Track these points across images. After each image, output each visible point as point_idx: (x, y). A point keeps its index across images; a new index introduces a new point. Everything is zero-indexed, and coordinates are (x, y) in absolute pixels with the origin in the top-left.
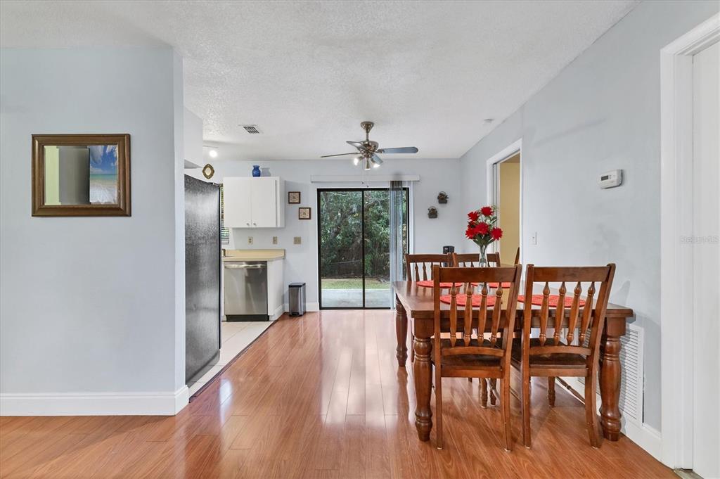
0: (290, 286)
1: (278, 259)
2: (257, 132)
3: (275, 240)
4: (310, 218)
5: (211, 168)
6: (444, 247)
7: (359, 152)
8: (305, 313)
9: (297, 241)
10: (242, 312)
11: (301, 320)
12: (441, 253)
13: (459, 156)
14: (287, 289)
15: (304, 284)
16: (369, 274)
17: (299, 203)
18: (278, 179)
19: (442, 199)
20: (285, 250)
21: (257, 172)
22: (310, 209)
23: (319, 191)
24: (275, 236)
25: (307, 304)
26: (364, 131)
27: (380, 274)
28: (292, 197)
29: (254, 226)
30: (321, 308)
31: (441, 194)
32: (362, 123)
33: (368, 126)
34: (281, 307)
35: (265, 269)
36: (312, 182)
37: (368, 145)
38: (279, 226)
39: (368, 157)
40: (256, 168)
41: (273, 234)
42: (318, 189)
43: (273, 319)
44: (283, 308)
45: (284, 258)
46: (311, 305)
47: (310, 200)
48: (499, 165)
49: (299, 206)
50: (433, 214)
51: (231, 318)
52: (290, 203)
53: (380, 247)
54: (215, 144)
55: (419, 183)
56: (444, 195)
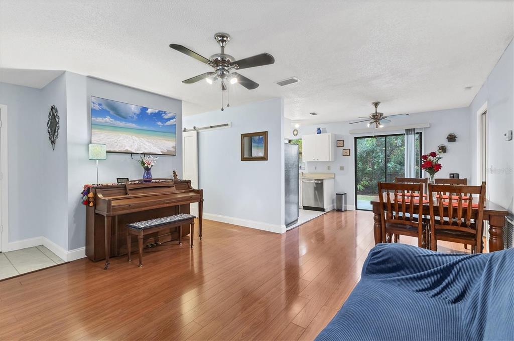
0: (337, 194)
1: (330, 178)
2: (317, 114)
3: (329, 168)
4: (350, 155)
5: (297, 131)
6: (450, 174)
7: (370, 119)
8: (346, 210)
9: (342, 168)
10: (313, 205)
11: (343, 214)
12: (448, 177)
14: (335, 196)
15: (346, 194)
17: (343, 146)
18: (330, 134)
19: (452, 138)
20: (335, 174)
21: (319, 131)
22: (350, 150)
25: (348, 206)
26: (374, 107)
28: (339, 143)
29: (317, 161)
30: (356, 209)
31: (450, 135)
32: (373, 103)
33: (376, 104)
34: (332, 205)
35: (322, 184)
36: (352, 134)
37: (376, 115)
38: (330, 160)
39: (376, 122)
40: (319, 129)
41: (328, 165)
42: (355, 138)
43: (326, 211)
44: (333, 206)
45: (334, 178)
46: (351, 206)
47: (350, 144)
49: (343, 148)
51: (305, 208)
52: (337, 147)
54: (298, 121)
55: (429, 128)
56: (453, 136)
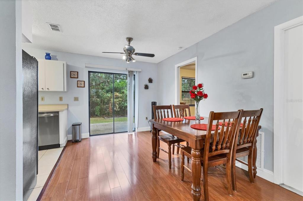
0: (73, 125)
1: (65, 110)
2: (58, 30)
3: (61, 99)
4: (84, 87)
6: (152, 102)
7: (125, 53)
8: (82, 139)
9: (76, 99)
13: (157, 63)
14: (71, 127)
15: (81, 123)
16: (99, 115)
17: (78, 78)
18: (65, 63)
19: (150, 81)
20: (68, 105)
21: (49, 57)
22: (84, 82)
23: (89, 72)
24: (61, 96)
26: (128, 42)
27: (104, 115)
28: (72, 74)
30: (90, 136)
31: (150, 79)
32: (127, 38)
33: (130, 40)
35: (58, 116)
36: (86, 67)
38: (65, 90)
40: (48, 54)
43: (63, 146)
44: (67, 138)
45: (68, 109)
46: (85, 135)
47: (84, 77)
48: (180, 67)
50: (146, 87)
52: (71, 78)
53: (104, 102)
55: (141, 73)
56: (151, 79)
